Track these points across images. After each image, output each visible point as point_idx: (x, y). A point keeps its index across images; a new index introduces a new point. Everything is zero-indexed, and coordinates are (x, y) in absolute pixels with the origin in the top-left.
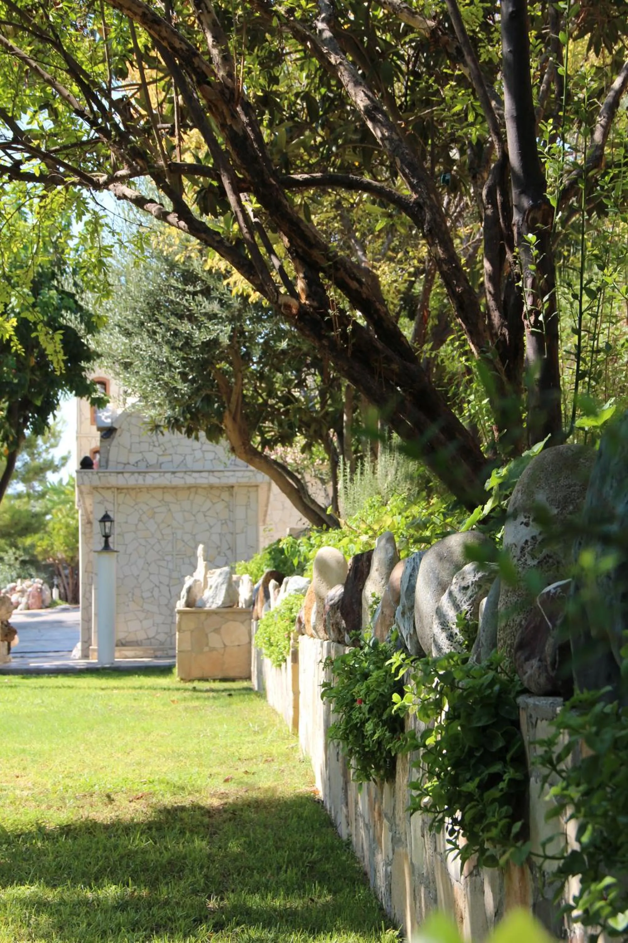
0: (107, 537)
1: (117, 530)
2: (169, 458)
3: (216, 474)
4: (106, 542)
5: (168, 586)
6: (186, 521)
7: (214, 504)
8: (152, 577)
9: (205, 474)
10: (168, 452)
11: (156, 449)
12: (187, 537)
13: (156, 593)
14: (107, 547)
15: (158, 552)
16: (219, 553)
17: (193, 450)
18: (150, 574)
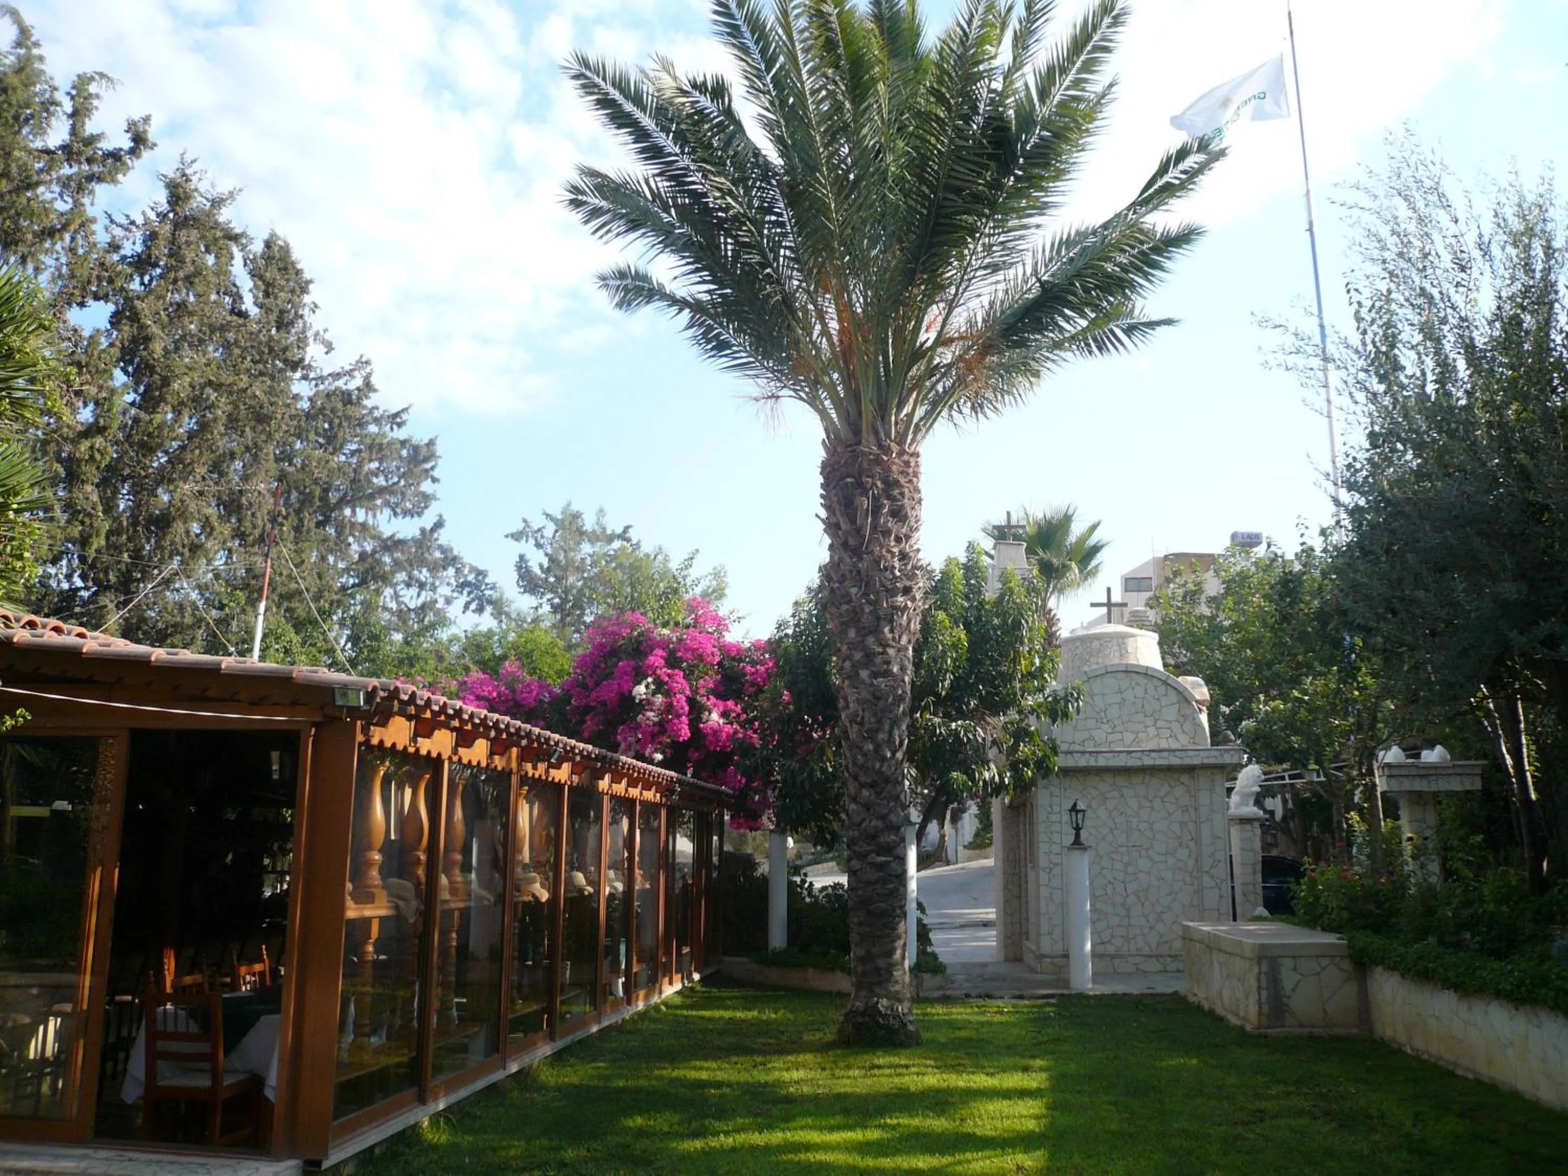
0: (1078, 829)
1: (1088, 822)
2: (1119, 736)
3: (1177, 753)
4: (1078, 836)
5: (1123, 882)
6: (1141, 807)
7: (1172, 788)
8: (1104, 871)
9: (1165, 754)
10: (1119, 729)
11: (1104, 726)
12: (1142, 827)
13: (1110, 889)
14: (1077, 843)
15: (1110, 843)
16: (1181, 845)
17: (1146, 727)
18: (1103, 868)
